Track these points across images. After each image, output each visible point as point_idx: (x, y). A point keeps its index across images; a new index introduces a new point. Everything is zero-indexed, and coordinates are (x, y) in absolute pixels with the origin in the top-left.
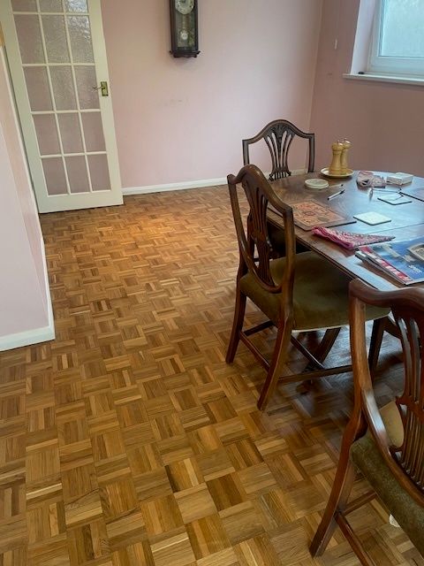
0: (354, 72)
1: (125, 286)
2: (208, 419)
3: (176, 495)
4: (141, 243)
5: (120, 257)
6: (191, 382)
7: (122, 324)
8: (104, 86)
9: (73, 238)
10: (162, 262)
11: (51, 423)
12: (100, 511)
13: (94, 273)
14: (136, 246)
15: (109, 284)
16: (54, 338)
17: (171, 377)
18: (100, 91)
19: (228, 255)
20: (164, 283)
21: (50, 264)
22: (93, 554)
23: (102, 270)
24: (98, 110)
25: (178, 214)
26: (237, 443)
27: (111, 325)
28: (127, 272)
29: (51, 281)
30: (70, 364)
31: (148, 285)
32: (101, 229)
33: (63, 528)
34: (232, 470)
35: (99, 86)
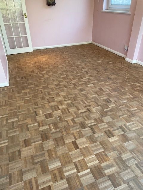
0: (104, 10)
1: (30, 73)
2: (48, 102)
3: (36, 116)
4: (37, 62)
5: (30, 66)
6: (45, 95)
7: (28, 82)
8: (25, 15)
9: (17, 61)
10: (42, 67)
11: (6, 103)
12: (17, 119)
13: (22, 70)
14: (36, 63)
15: (26, 73)
16: (9, 85)
17: (40, 94)
18: (24, 16)
19: (63, 65)
20: (42, 72)
21: (9, 68)
22: (14, 127)
23: (25, 69)
24: (24, 22)
25: (50, 55)
26: (54, 107)
27: (25, 82)
28: (31, 70)
29: (9, 72)
30: (13, 91)
31: (37, 73)
32: (26, 59)
33: (7, 123)
34: (51, 112)
35: (24, 15)
